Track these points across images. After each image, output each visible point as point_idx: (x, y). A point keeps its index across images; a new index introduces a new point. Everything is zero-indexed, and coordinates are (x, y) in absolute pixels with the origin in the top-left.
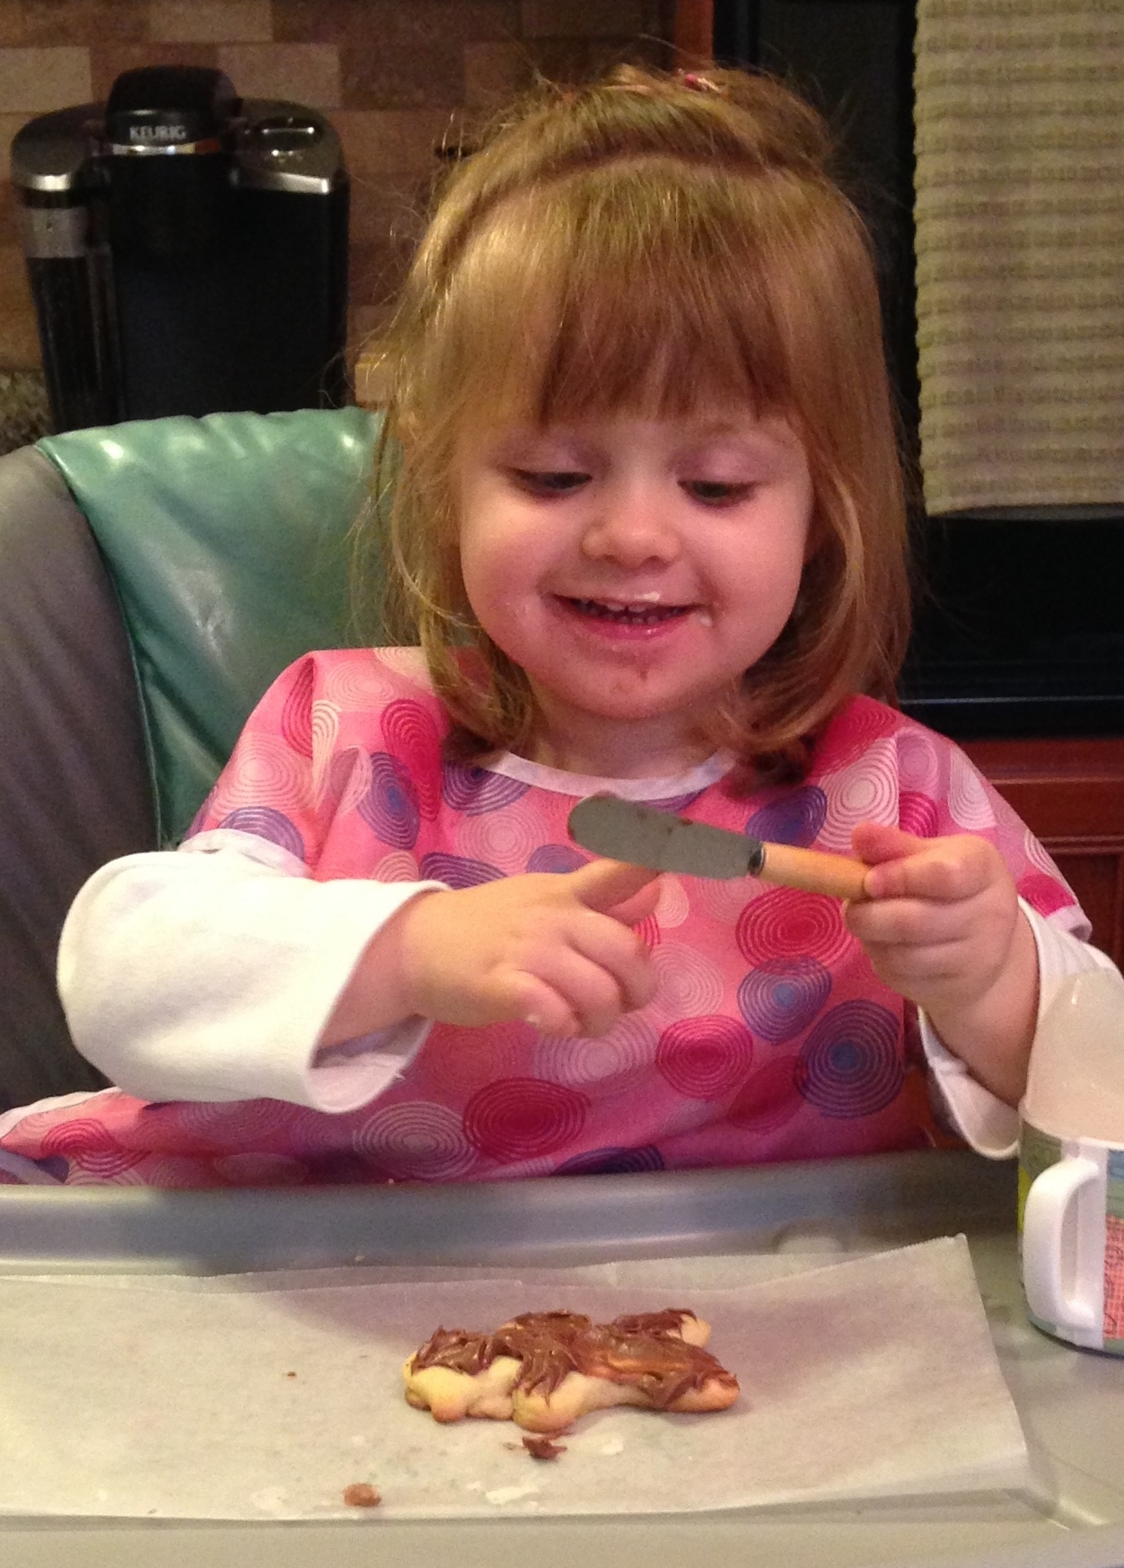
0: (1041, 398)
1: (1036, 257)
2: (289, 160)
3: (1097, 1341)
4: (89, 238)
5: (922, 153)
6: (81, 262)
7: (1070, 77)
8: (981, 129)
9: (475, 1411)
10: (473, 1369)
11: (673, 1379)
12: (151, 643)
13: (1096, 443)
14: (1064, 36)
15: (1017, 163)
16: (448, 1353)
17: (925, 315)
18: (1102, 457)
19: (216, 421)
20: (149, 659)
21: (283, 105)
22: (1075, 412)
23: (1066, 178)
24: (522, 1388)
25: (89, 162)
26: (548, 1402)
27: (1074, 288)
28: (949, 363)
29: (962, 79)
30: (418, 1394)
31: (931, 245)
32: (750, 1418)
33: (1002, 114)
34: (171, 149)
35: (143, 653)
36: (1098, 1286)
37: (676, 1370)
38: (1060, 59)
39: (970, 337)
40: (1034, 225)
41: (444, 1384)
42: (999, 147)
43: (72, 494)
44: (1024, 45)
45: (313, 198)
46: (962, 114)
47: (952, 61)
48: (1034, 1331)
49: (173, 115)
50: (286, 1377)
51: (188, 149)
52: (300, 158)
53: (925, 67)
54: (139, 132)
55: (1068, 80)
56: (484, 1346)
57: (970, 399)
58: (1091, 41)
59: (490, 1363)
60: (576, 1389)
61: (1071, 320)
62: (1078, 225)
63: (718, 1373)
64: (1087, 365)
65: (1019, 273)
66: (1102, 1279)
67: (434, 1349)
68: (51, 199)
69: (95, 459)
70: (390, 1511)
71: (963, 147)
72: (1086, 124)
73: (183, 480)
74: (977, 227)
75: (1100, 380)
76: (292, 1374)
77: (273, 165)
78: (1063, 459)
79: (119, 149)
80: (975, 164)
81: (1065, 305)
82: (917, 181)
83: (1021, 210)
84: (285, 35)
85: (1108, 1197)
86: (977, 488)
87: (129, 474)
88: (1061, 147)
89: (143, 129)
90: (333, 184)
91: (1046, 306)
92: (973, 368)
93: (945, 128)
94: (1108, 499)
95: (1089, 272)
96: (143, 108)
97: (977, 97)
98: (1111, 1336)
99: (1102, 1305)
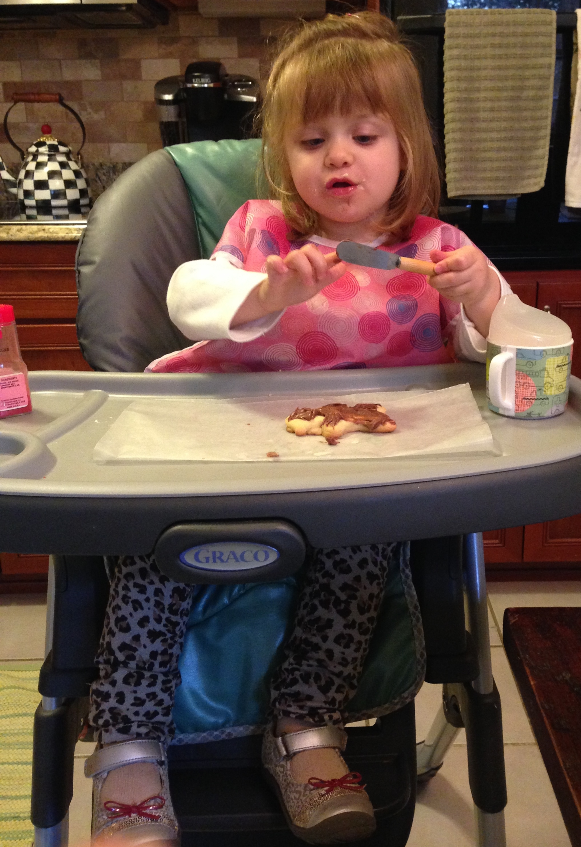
0: (484, 160)
1: (482, 115)
2: (243, 91)
3: (512, 413)
4: (179, 115)
5: (446, 82)
6: (176, 123)
7: (493, 57)
8: (465, 74)
9: (309, 432)
10: (308, 419)
11: (374, 422)
12: (201, 211)
13: (501, 175)
14: (491, 44)
15: (477, 85)
16: (301, 415)
17: (447, 133)
18: (503, 179)
19: (222, 142)
20: (201, 217)
21: (242, 76)
22: (496, 165)
23: (492, 90)
24: (325, 424)
25: (180, 90)
26: (334, 429)
27: (494, 125)
28: (455, 148)
29: (458, 58)
30: (290, 428)
31: (449, 111)
32: (401, 434)
33: (472, 69)
34: (206, 85)
35: (198, 215)
36: (513, 395)
37: (375, 420)
38: (489, 51)
39: (462, 140)
40: (482, 105)
41: (299, 424)
42: (471, 79)
43: (175, 163)
44: (477, 47)
45: (251, 103)
46: (459, 69)
47: (455, 52)
48: (490, 411)
49: (207, 75)
50: (247, 425)
51: (212, 85)
52: (247, 91)
53: (447, 54)
54: (196, 80)
55: (492, 58)
56: (312, 412)
57: (461, 160)
58: (500, 46)
59: (314, 417)
60: (343, 425)
61: (494, 135)
62: (496, 105)
63: (390, 420)
64: (499, 150)
65: (477, 120)
66: (514, 392)
67: (296, 414)
68: (167, 102)
69: (183, 153)
70: (282, 459)
71: (459, 79)
72: (497, 72)
73: (211, 159)
74: (464, 105)
75: (503, 154)
76: (249, 424)
77: (239, 93)
78: (490, 180)
79: (189, 85)
80: (463, 85)
81: (492, 130)
82: (445, 91)
83: (478, 100)
84: (241, 56)
85: (516, 364)
86: (464, 189)
87: (194, 158)
88: (491, 80)
89: (197, 79)
90: (257, 99)
91: (486, 131)
92: (462, 150)
93: (453, 73)
94: (505, 193)
95: (498, 120)
96: (197, 72)
97: (463, 63)
98: (517, 411)
99: (514, 401)
